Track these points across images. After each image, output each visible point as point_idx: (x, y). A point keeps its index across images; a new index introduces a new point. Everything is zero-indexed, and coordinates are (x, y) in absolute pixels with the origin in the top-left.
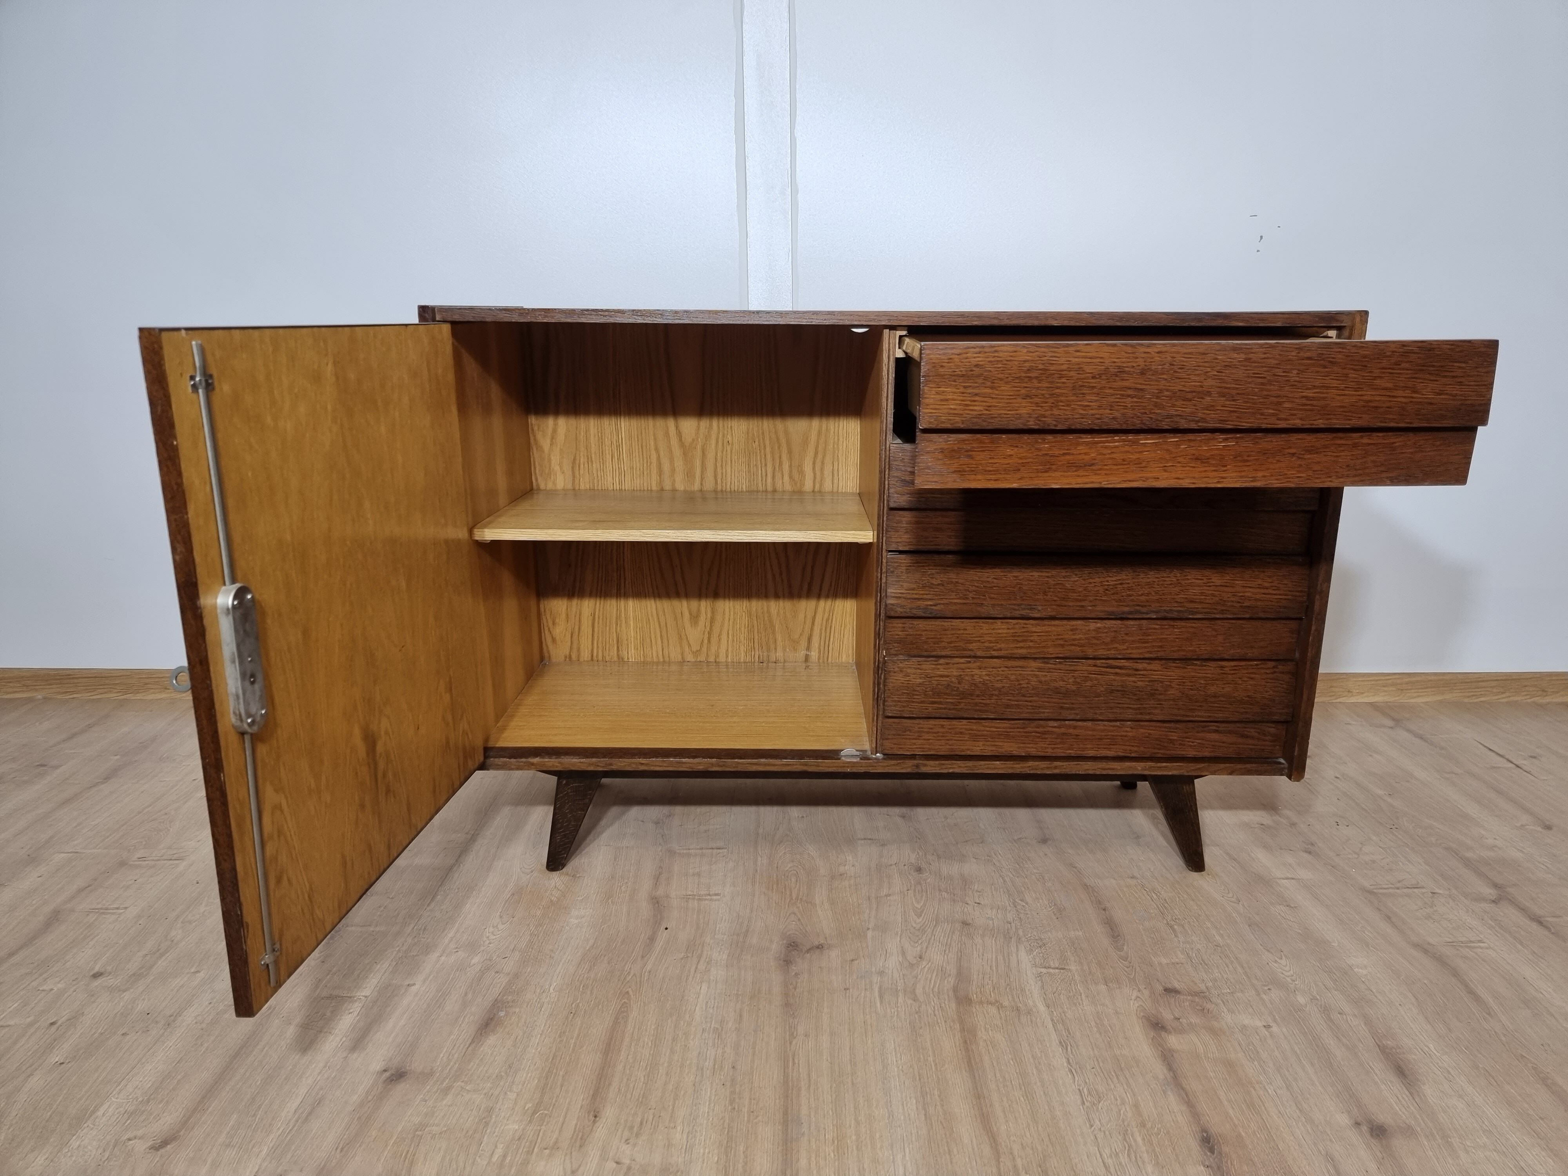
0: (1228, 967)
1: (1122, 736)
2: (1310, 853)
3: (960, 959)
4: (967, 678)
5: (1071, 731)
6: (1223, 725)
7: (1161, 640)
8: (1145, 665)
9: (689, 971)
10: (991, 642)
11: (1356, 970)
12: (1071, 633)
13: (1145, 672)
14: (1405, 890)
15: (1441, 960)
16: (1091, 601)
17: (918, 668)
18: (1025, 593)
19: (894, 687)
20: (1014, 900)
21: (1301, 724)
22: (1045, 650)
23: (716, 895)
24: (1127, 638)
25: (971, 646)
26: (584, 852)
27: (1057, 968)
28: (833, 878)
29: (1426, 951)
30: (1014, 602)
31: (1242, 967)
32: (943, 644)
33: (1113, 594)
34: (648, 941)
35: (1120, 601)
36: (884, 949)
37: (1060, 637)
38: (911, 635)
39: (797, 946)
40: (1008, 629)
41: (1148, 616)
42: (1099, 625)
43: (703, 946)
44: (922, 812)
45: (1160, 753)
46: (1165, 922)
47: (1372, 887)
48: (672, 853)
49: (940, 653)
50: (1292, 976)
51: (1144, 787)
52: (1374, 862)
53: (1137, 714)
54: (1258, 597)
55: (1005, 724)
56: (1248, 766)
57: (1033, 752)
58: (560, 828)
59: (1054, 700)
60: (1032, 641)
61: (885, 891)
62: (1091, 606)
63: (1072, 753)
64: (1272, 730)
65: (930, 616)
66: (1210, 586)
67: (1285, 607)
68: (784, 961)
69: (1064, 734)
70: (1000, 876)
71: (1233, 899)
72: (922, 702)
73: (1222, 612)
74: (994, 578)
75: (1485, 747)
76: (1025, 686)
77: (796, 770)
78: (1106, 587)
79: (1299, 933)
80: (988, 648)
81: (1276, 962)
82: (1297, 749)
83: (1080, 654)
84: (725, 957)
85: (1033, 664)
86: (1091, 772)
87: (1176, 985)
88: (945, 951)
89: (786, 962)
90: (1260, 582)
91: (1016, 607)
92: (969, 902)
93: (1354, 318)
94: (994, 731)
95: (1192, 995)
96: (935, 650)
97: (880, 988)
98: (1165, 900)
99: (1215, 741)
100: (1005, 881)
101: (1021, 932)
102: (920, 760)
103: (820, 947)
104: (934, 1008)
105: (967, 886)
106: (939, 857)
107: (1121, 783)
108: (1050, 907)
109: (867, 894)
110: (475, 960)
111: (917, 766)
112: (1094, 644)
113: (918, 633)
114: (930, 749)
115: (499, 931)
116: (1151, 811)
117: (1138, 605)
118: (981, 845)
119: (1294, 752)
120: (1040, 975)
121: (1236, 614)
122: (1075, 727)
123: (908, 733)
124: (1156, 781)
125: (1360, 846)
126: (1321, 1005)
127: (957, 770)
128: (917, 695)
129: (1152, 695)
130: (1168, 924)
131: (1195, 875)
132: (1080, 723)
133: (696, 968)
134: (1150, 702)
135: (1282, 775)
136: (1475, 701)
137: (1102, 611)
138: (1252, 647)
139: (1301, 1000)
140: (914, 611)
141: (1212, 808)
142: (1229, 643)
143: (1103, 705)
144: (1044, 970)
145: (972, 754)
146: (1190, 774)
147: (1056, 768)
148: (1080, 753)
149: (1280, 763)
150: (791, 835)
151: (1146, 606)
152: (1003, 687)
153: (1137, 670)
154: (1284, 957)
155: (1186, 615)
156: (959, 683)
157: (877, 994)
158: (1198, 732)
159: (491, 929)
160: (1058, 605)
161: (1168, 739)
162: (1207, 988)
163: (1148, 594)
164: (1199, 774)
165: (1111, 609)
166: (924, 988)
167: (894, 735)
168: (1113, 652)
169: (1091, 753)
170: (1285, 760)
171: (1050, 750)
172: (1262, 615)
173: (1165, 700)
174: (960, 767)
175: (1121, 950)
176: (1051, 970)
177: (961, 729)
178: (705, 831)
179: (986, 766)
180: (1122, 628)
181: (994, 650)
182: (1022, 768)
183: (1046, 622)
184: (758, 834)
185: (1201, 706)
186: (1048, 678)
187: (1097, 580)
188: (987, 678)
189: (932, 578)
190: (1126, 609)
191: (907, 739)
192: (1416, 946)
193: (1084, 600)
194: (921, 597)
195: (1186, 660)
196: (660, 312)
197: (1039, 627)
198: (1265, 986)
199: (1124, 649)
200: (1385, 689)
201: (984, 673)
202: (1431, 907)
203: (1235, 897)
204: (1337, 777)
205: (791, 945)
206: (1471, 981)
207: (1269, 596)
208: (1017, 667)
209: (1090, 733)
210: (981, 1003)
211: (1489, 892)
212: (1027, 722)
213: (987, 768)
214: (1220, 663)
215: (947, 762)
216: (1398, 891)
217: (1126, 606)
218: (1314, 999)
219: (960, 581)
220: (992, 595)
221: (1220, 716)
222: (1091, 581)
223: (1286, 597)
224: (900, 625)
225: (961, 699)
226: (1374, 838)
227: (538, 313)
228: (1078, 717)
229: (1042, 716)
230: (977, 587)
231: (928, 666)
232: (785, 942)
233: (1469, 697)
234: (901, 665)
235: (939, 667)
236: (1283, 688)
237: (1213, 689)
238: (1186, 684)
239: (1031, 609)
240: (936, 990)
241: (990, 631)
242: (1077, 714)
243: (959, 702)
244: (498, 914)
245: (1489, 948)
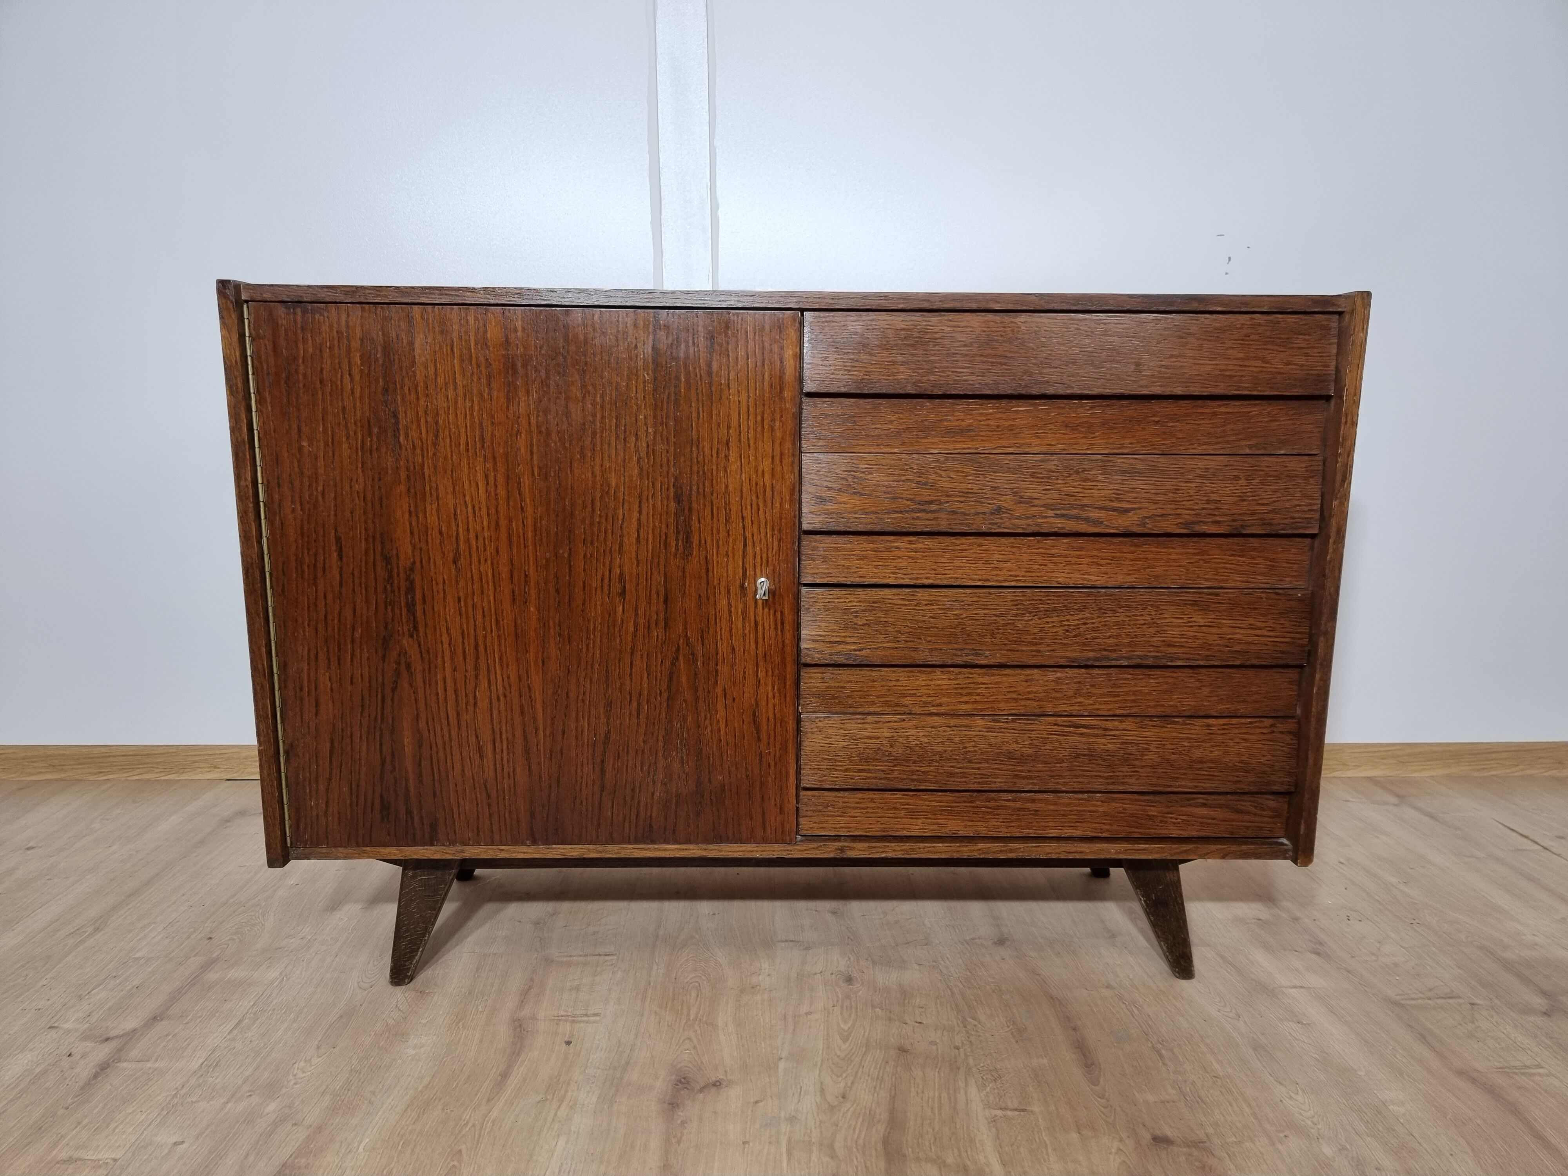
0: (1231, 1105)
1: (1090, 811)
2: (1318, 954)
3: (894, 1097)
4: (901, 740)
5: (1029, 805)
6: (1213, 797)
7: (1135, 693)
8: (1116, 723)
9: (545, 1120)
10: (929, 696)
11: (1391, 1107)
12: (1025, 684)
13: (1116, 733)
14: (1440, 1001)
15: (1492, 1091)
16: (1048, 645)
17: (841, 728)
18: (968, 635)
19: (812, 751)
20: (964, 1018)
21: (1307, 796)
22: (996, 706)
23: (595, 1015)
24: (1094, 691)
25: (905, 701)
26: (440, 961)
27: (1016, 1110)
28: (742, 991)
29: (1474, 1081)
30: (956, 646)
31: (1250, 1106)
32: (872, 698)
33: (1075, 636)
34: (500, 1078)
35: (1084, 644)
36: (799, 1086)
37: (1013, 689)
38: (831, 687)
39: (688, 1083)
40: (949, 679)
41: (1118, 663)
42: (1059, 675)
43: (569, 1084)
44: (857, 908)
45: (1137, 833)
46: (1150, 1045)
47: (1398, 998)
48: (548, 961)
49: (867, 710)
50: (1313, 1117)
51: (1118, 874)
52: (1396, 965)
53: (1108, 784)
54: (1250, 639)
55: (950, 797)
56: (1244, 847)
57: (984, 832)
58: (406, 932)
59: (1005, 767)
60: (978, 695)
61: (805, 1008)
62: (1048, 651)
63: (1032, 833)
64: (1272, 804)
65: (854, 663)
66: (1191, 626)
67: (1283, 652)
68: (669, 1104)
69: (1020, 809)
70: (948, 986)
71: (1231, 1015)
72: (846, 770)
73: (1207, 658)
74: (931, 617)
75: (1505, 826)
76: (972, 749)
77: (693, 856)
78: (1066, 628)
79: (1315, 1058)
80: (926, 703)
81: (1291, 1098)
82: (1302, 827)
83: (1038, 711)
84: (594, 1099)
85: (980, 722)
86: (1054, 856)
87: (1169, 1132)
88: (875, 1088)
89: (672, 1105)
90: (1251, 621)
91: (959, 653)
92: (909, 1022)
93: (1354, 303)
94: (935, 806)
95: (1189, 1146)
96: (861, 706)
97: (789, 1140)
98: (1149, 1016)
99: (1203, 818)
100: (953, 993)
101: (971, 1061)
102: (845, 841)
103: (717, 1084)
104: (857, 1168)
105: (906, 1001)
106: (874, 963)
107: (1091, 869)
108: (1008, 1027)
109: (783, 1012)
110: (272, 1107)
111: (842, 850)
112: (1054, 698)
113: (841, 684)
114: (857, 829)
115: (311, 1066)
116: (1128, 904)
117: (1105, 650)
118: (925, 947)
119: (1299, 830)
120: (994, 1120)
121: (1223, 660)
122: (1033, 801)
123: (831, 809)
124: (1133, 866)
125: (1378, 945)
126: (1353, 1157)
127: (891, 855)
128: (840, 761)
129: (1126, 760)
130: (1153, 1047)
131: (1184, 983)
132: (1039, 795)
133: (555, 1115)
134: (1124, 769)
135: (1285, 858)
136: (1486, 774)
137: (1062, 657)
138: (1244, 701)
139: (1328, 1150)
140: (835, 658)
141: (1199, 899)
142: (1217, 696)
143: (1068, 773)
144: (999, 1113)
145: (909, 834)
146: (1174, 858)
147: (1011, 851)
148: (1040, 832)
149: (1283, 844)
150: (697, 936)
151: (1115, 651)
152: (945, 751)
153: (1106, 730)
154: (1300, 1092)
155: (1164, 662)
156: (891, 746)
157: (784, 1149)
158: (1182, 806)
159: (302, 1064)
160: (1008, 650)
161: (1148, 815)
162: (1207, 1135)
163: (1118, 636)
164: (1185, 858)
165: (1074, 655)
166: (845, 1140)
167: (813, 811)
168: (1077, 708)
169: (1054, 833)
170: (1288, 839)
171: (1003, 829)
172: (1255, 662)
173: (1143, 767)
174: (894, 850)
175: (1095, 1083)
176: (1009, 1113)
177: (896, 803)
178: (594, 933)
179: (926, 850)
180: (1086, 678)
181: (933, 706)
182: (971, 851)
183: (994, 671)
184: (657, 936)
185: (1185, 774)
186: (999, 740)
187: (1055, 619)
188: (925, 740)
189: (856, 617)
190: (1091, 655)
191: (828, 816)
192: (1460, 1073)
193: (1041, 644)
194: (843, 639)
195: (1165, 717)
196: (517, 291)
197: (987, 678)
198: (1280, 1131)
199: (1091, 704)
200: (1385, 761)
201: (921, 734)
202: (1473, 1022)
203: (1234, 1011)
204: (1340, 863)
205: (680, 1082)
206: (1536, 1120)
207: (1263, 639)
208: (961, 726)
209: (1052, 807)
210: (918, 1160)
211: (1538, 1002)
212: (975, 794)
213: (928, 852)
214: (1205, 720)
215: (877, 844)
216: (1430, 1002)
217: (1091, 651)
218: (1343, 1149)
219: (891, 620)
220: (929, 638)
221: (1209, 786)
222: (1048, 620)
223: (1282, 640)
224: (820, 675)
225: (894, 766)
226: (1393, 935)
227: (368, 291)
228: (1037, 788)
229: (994, 787)
230: (911, 627)
231: (853, 726)
232: (673, 1077)
233: (1478, 770)
234: (820, 724)
235: (867, 726)
236: (1283, 751)
237: (1197, 753)
238: (1166, 747)
239: (976, 655)
240: (861, 1142)
241: (927, 683)
242: (1035, 784)
243: (892, 770)
244: (316, 1043)
245: (1549, 1075)
